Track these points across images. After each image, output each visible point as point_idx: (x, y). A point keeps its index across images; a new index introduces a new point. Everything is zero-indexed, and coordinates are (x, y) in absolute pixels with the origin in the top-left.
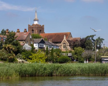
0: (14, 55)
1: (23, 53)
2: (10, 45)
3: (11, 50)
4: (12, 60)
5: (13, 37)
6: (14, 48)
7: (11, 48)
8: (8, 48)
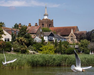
0: (26, 47)
1: (34, 45)
2: (22, 38)
3: (24, 42)
4: (24, 52)
5: (25, 30)
6: (25, 41)
7: (23, 40)
8: (21, 40)
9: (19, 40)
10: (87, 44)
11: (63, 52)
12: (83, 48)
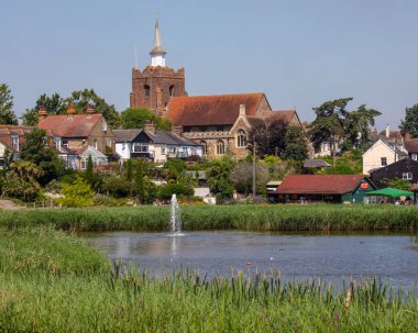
0: (37, 185)
1: (66, 177)
2: (28, 163)
3: (31, 173)
4: (31, 198)
6: (36, 170)
7: (29, 169)
8: (23, 168)
9: (19, 168)
10: (227, 170)
11: (146, 193)
12: (215, 181)
